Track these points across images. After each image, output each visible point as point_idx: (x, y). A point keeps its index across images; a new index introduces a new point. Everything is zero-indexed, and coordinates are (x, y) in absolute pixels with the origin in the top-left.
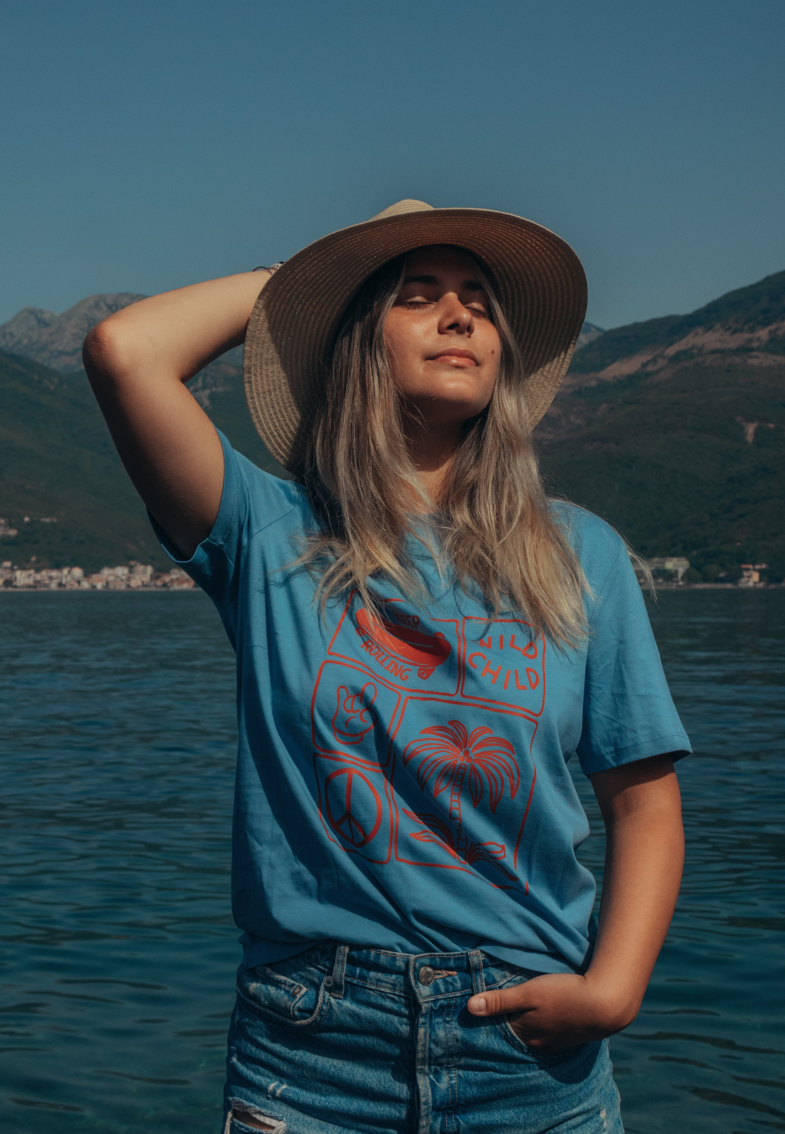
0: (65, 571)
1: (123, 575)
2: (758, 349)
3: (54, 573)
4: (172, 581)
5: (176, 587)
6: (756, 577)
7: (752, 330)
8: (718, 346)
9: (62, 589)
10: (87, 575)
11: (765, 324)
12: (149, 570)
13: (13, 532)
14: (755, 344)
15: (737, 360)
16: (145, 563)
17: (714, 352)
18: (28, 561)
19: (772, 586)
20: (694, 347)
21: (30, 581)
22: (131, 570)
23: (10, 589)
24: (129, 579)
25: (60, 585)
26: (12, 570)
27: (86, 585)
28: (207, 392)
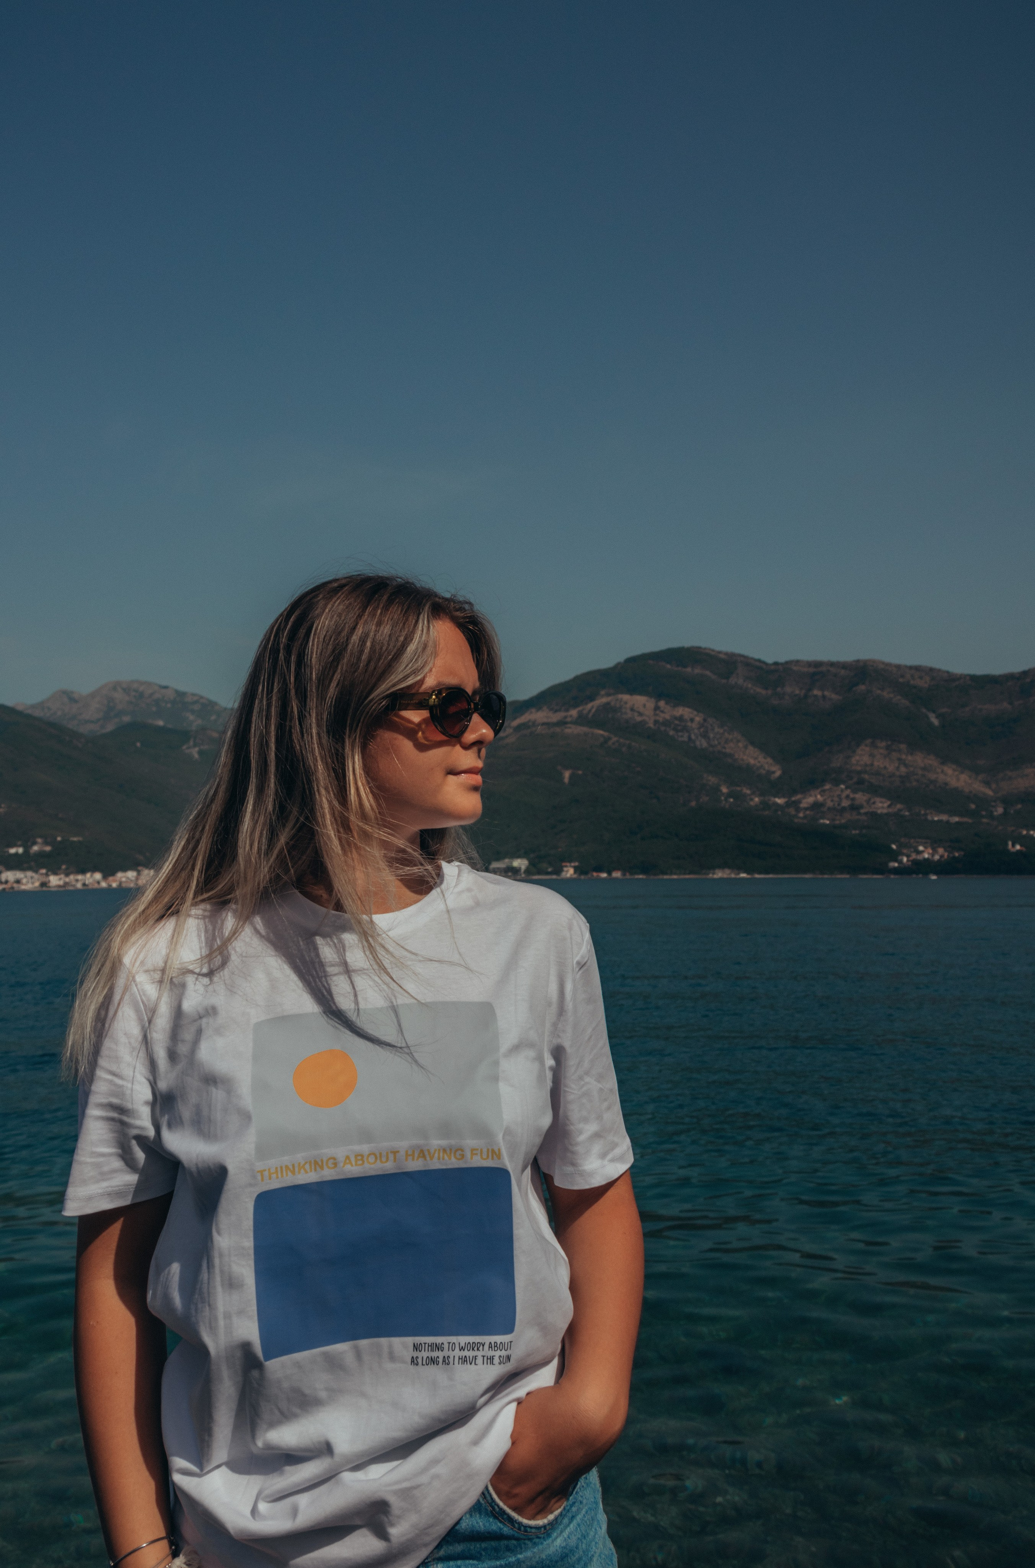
0: (88, 875)
1: (133, 877)
2: (571, 723)
3: (80, 877)
6: (571, 871)
7: (567, 710)
8: (545, 720)
9: (85, 888)
10: (105, 877)
11: (575, 706)
13: (48, 848)
14: (569, 719)
15: (558, 730)
17: (543, 724)
18: (60, 868)
19: (583, 877)
20: (529, 721)
21: (61, 883)
22: (139, 873)
23: (44, 889)
24: (137, 879)
25: (84, 885)
26: (47, 875)
27: (104, 885)
28: (197, 749)
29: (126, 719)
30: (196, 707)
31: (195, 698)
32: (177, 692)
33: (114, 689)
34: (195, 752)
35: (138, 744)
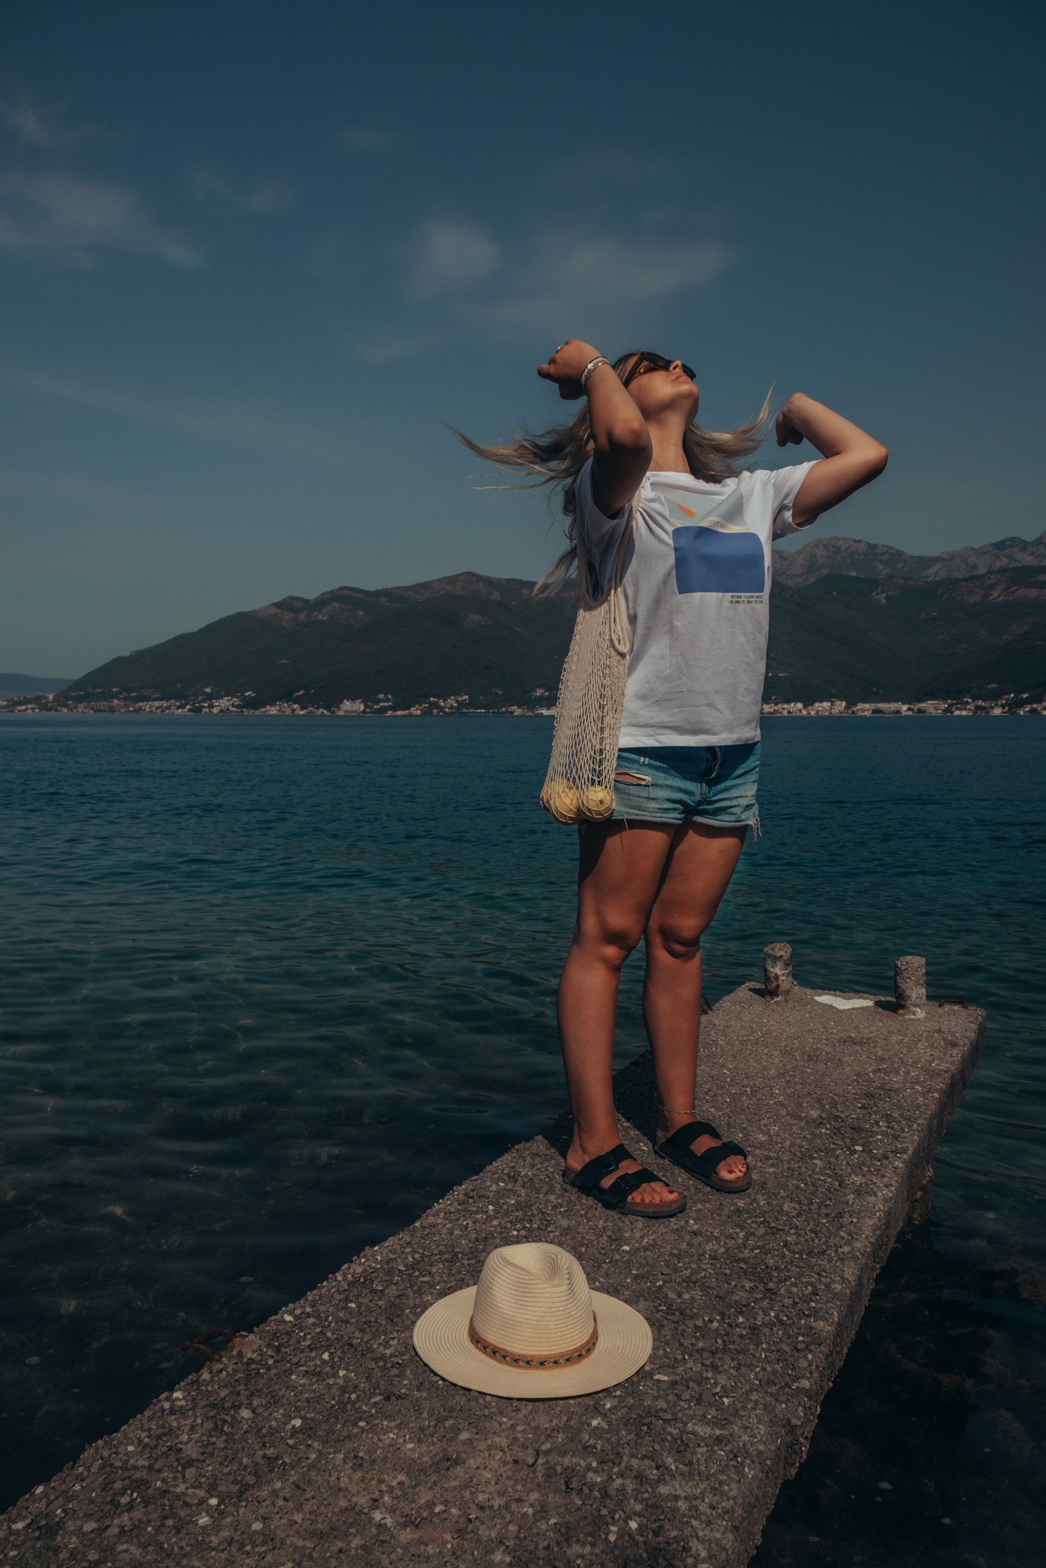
0: (792, 705)
1: (828, 707)
3: (786, 706)
4: (858, 710)
5: (860, 714)
10: (805, 707)
12: (844, 704)
16: (841, 700)
18: (770, 699)
21: (772, 710)
22: (833, 704)
24: (831, 709)
25: (789, 712)
27: (804, 712)
28: (885, 595)
29: (825, 572)
30: (885, 558)
31: (885, 549)
32: (869, 544)
33: (817, 546)
34: (882, 598)
35: (834, 593)
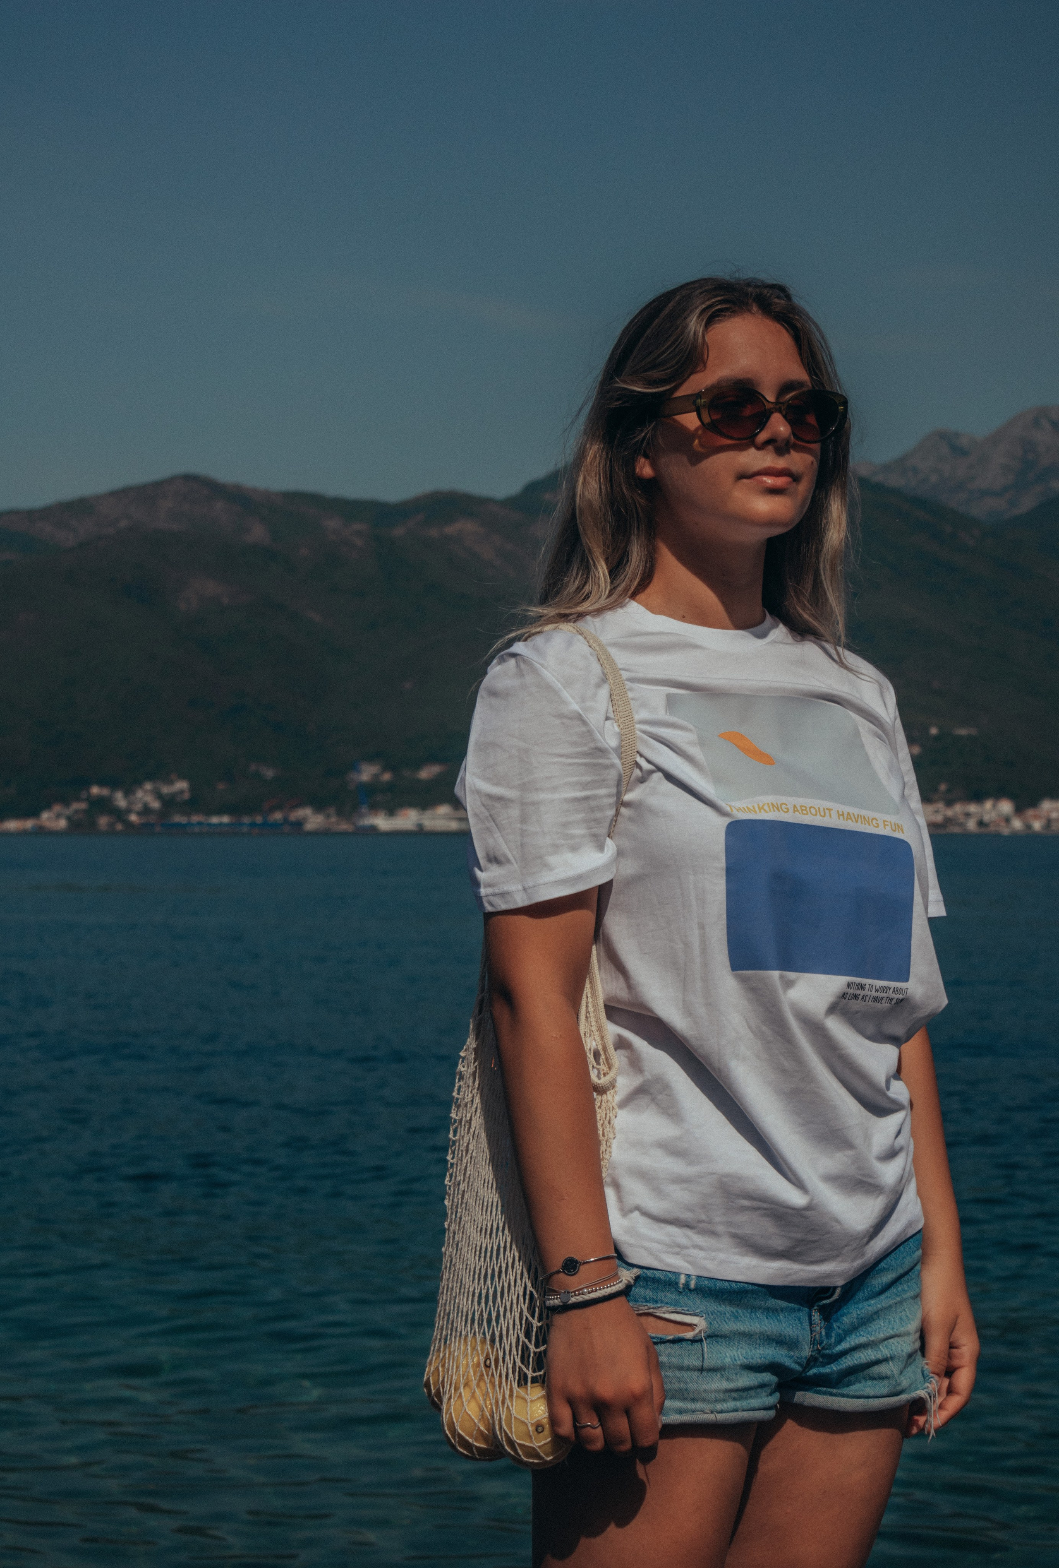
9: (984, 830)
18: (936, 790)
21: (938, 819)
25: (981, 823)
33: (1036, 423)
